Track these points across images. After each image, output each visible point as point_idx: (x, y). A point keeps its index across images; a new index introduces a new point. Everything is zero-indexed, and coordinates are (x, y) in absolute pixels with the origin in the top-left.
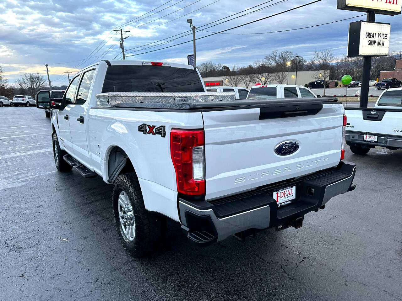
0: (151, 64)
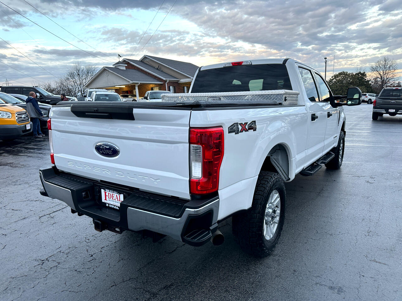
0: (232, 65)
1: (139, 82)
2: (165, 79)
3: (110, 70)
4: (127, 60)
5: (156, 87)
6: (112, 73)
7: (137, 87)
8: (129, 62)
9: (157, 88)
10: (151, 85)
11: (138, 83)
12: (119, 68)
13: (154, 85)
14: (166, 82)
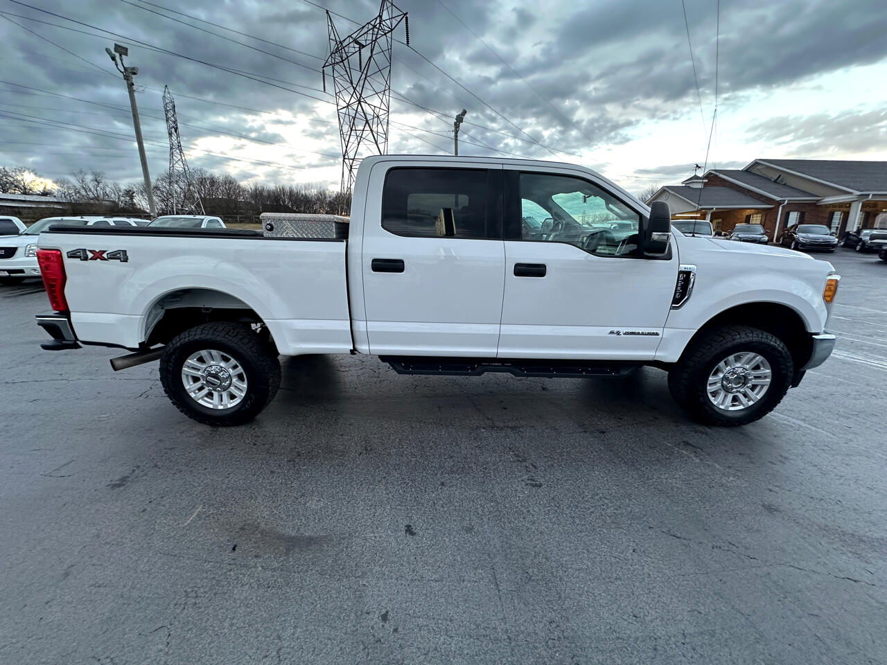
1: (715, 207)
2: (778, 199)
3: (670, 191)
4: (714, 172)
5: (757, 214)
6: (673, 194)
7: (710, 215)
8: (718, 174)
9: (759, 215)
10: (748, 211)
11: (713, 209)
12: (691, 186)
13: (753, 211)
14: (781, 204)
